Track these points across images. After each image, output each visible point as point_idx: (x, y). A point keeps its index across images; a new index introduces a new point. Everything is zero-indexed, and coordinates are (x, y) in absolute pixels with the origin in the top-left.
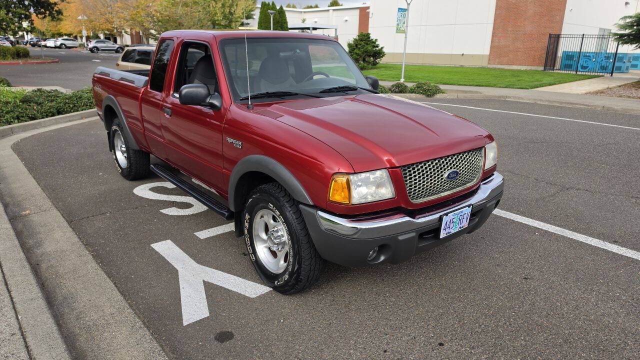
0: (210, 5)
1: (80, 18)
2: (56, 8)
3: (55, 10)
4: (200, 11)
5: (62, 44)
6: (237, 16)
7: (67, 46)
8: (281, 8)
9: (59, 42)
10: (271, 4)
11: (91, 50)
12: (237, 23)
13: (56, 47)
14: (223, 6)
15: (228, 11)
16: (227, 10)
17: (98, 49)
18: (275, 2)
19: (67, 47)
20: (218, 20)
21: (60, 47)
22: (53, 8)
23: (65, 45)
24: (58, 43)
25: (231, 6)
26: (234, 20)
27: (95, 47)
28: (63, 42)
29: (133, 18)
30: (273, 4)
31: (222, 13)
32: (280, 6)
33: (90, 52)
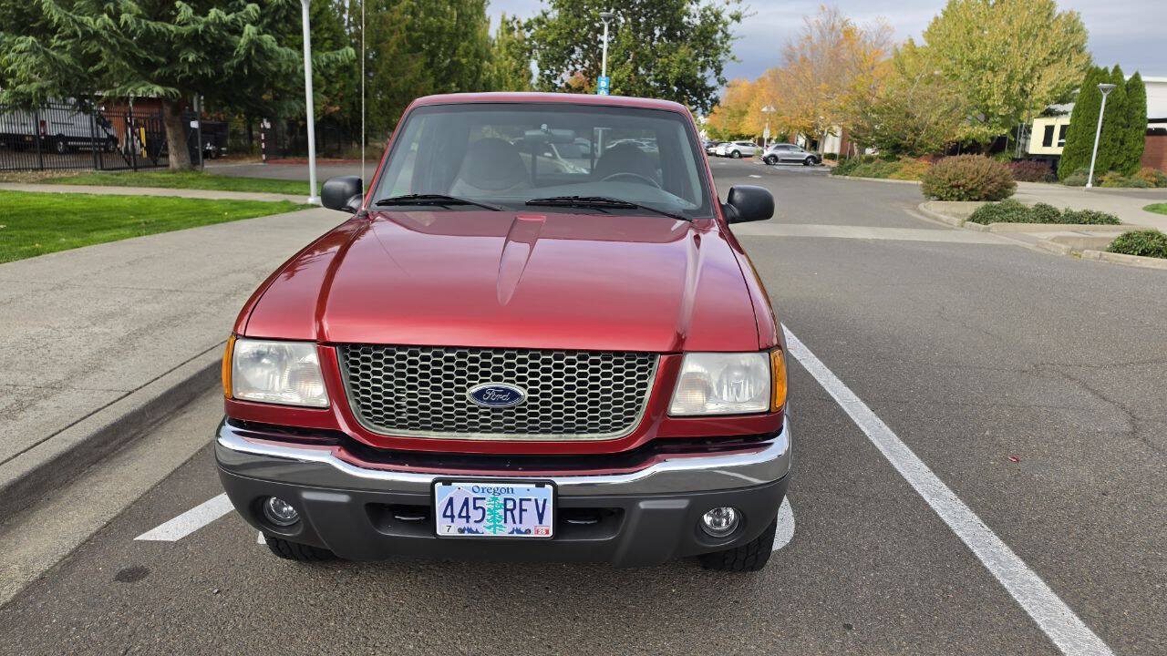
0: (981, 79)
1: (765, 109)
2: (712, 96)
3: (710, 97)
4: (960, 92)
5: (735, 151)
6: (1037, 97)
7: (742, 153)
8: (1136, 77)
9: (734, 146)
10: (1110, 71)
11: (766, 160)
12: (1033, 112)
13: (726, 156)
14: (1010, 78)
15: (1018, 88)
16: (1016, 88)
17: (775, 158)
18: (1121, 67)
19: (741, 156)
20: (993, 106)
21: (730, 156)
22: (707, 96)
23: (739, 152)
24: (730, 151)
25: (1025, 80)
26: (1027, 105)
27: (772, 156)
28: (738, 148)
29: (841, 108)
30: (1117, 69)
31: (1005, 92)
32: (1134, 73)
33: (764, 163)
